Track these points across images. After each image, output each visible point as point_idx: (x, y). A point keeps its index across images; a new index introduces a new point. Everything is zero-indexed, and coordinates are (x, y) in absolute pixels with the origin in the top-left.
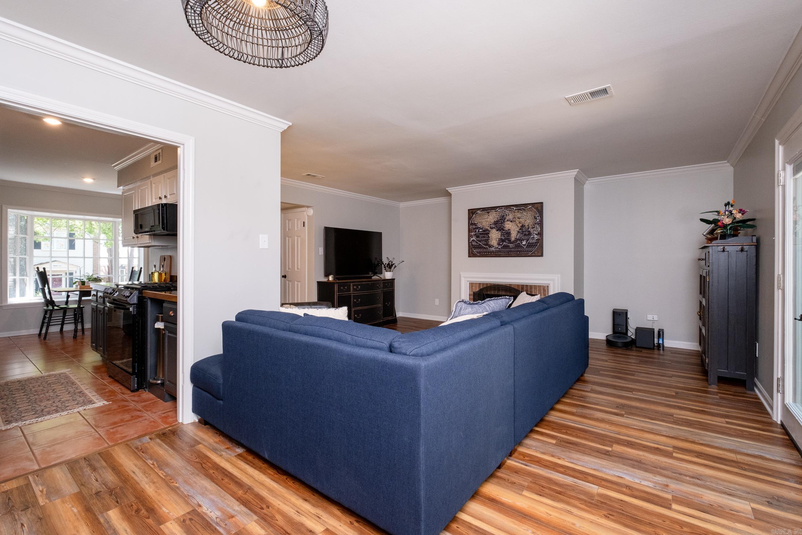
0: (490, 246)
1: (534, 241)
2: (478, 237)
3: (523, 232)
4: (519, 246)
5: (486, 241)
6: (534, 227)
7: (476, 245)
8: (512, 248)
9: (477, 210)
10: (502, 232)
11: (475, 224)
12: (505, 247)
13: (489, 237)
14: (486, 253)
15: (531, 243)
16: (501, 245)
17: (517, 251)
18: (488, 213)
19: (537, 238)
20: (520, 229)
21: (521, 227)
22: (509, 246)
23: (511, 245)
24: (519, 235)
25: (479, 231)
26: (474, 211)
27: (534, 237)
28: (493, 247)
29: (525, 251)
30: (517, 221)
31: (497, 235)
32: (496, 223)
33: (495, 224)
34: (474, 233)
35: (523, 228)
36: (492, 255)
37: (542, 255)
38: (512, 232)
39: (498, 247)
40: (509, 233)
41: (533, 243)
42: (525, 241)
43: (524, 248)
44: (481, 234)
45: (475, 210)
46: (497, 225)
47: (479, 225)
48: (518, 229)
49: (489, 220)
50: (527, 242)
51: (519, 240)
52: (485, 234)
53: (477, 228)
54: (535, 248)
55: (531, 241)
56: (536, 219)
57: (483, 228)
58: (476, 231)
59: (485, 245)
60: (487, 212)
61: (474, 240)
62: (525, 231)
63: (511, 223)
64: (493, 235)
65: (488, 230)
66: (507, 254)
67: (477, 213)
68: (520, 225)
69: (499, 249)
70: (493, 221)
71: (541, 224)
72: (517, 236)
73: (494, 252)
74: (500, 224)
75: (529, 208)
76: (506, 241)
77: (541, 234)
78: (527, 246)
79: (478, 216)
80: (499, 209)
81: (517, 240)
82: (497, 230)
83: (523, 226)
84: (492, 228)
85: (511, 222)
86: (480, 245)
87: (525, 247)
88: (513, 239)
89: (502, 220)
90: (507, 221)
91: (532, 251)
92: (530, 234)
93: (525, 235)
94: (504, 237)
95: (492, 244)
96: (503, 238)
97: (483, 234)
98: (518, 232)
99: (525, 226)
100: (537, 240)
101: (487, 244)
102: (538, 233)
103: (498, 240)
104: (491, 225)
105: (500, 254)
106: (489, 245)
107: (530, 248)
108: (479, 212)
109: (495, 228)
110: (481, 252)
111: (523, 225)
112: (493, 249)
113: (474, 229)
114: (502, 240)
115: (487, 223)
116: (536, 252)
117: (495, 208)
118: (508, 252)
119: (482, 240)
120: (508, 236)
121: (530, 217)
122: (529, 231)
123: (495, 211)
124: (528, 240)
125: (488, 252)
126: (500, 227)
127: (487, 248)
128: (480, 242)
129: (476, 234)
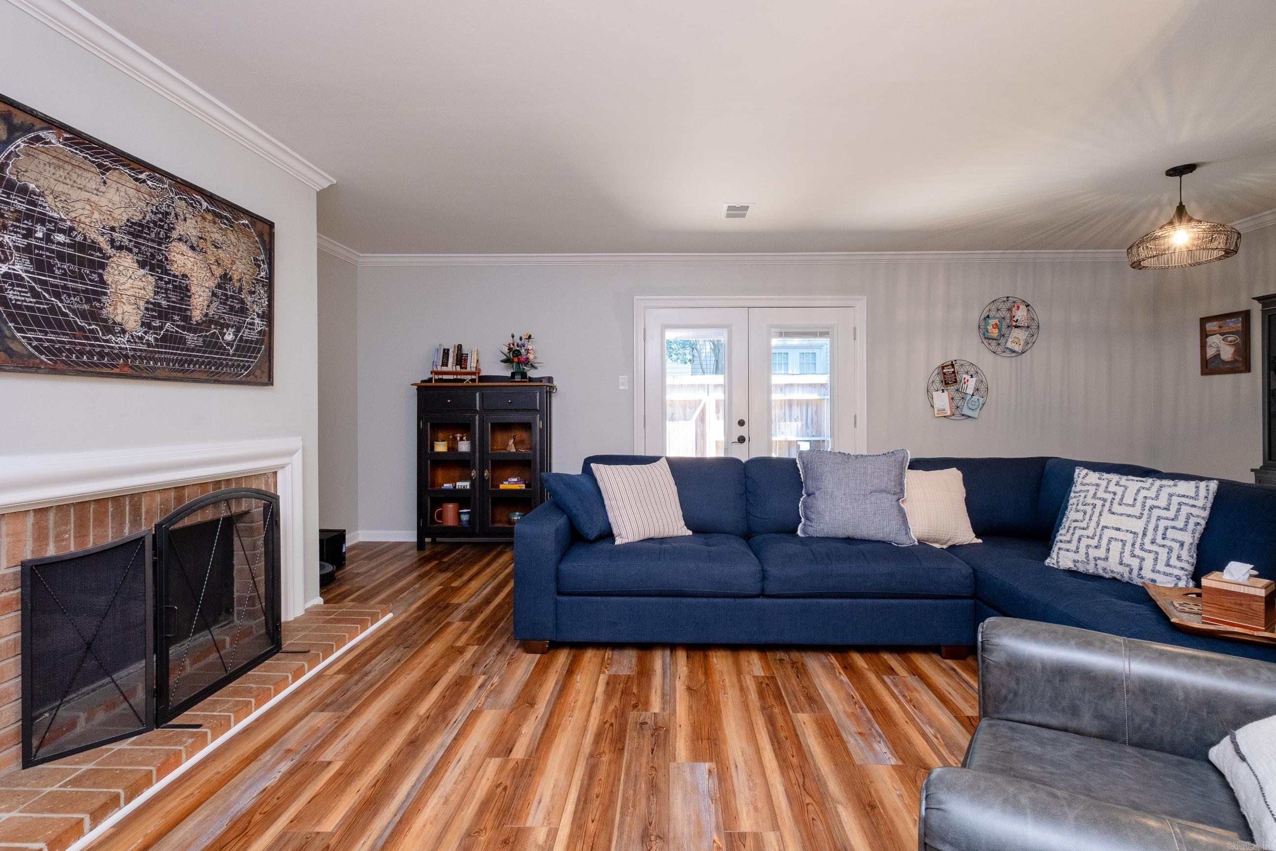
0: (110, 327)
1: (254, 336)
2: (41, 265)
3: (227, 300)
4: (213, 344)
5: (88, 301)
6: (254, 293)
7: (29, 308)
8: (193, 350)
9: (38, 124)
10: (161, 279)
11: (24, 190)
12: (168, 339)
13: (102, 281)
14: (91, 354)
15: (247, 341)
16: (155, 328)
17: (209, 363)
18: (104, 169)
19: (259, 329)
20: (219, 286)
21: (220, 277)
22: (182, 340)
23: (191, 339)
24: (215, 305)
25: (48, 238)
26: (19, 118)
27: (252, 324)
28: (124, 331)
29: (233, 365)
30: (209, 252)
31: (141, 284)
32: (136, 229)
33: (130, 233)
34: (22, 242)
35: (228, 286)
36: (116, 371)
37: (269, 381)
38: (194, 289)
39: (141, 338)
40: (183, 291)
41: (252, 342)
42: (231, 330)
43: (228, 355)
44: (61, 257)
45: (29, 119)
46: (141, 241)
47: (52, 207)
48: (212, 283)
49: (103, 202)
50: (236, 336)
51: (217, 323)
52: (81, 262)
53: (42, 222)
54: (255, 358)
55: (245, 333)
56: (259, 266)
57: (72, 229)
58: (29, 233)
59: (83, 315)
60: (100, 166)
61: (18, 277)
62: (232, 297)
63: (190, 253)
64: (122, 279)
65: (100, 250)
66: (177, 371)
67: (38, 139)
68: (218, 272)
69: (149, 344)
70: (122, 216)
71: (269, 284)
72: (208, 306)
73: (126, 357)
74: (153, 241)
75: (243, 224)
76: (176, 318)
77: (268, 316)
78: (236, 350)
79: (43, 157)
80: (151, 177)
81: (209, 321)
82: (142, 265)
83: (226, 278)
84: (120, 248)
85: (193, 248)
86: (53, 309)
87: (231, 352)
88: (197, 316)
89: (162, 227)
90: (180, 240)
91: (249, 366)
92: (243, 311)
93: (232, 308)
94: (167, 298)
95: (118, 319)
96: (164, 303)
97: (71, 259)
98: (214, 294)
99: (231, 279)
100: (260, 332)
101: (94, 316)
102: (263, 312)
103: (142, 304)
104: (113, 229)
105: (154, 369)
106: (105, 321)
107: (245, 356)
108: (49, 135)
109: (130, 250)
110: (60, 350)
111: (226, 275)
112: (121, 342)
113: (20, 216)
114: (160, 312)
115: (96, 215)
116: (258, 372)
117: (133, 165)
118: (182, 362)
119: (65, 287)
120: (182, 299)
121: (245, 254)
122: (242, 301)
123: (137, 180)
124: (238, 330)
125: (101, 355)
126: (153, 256)
127: (92, 331)
128: (57, 296)
129: (28, 249)
